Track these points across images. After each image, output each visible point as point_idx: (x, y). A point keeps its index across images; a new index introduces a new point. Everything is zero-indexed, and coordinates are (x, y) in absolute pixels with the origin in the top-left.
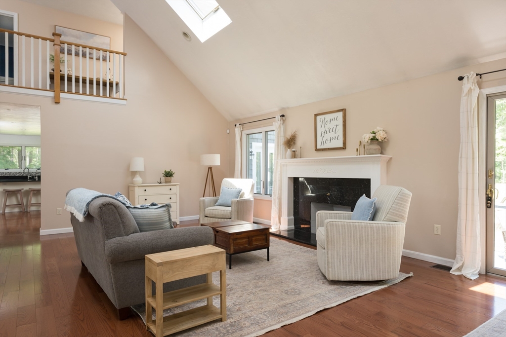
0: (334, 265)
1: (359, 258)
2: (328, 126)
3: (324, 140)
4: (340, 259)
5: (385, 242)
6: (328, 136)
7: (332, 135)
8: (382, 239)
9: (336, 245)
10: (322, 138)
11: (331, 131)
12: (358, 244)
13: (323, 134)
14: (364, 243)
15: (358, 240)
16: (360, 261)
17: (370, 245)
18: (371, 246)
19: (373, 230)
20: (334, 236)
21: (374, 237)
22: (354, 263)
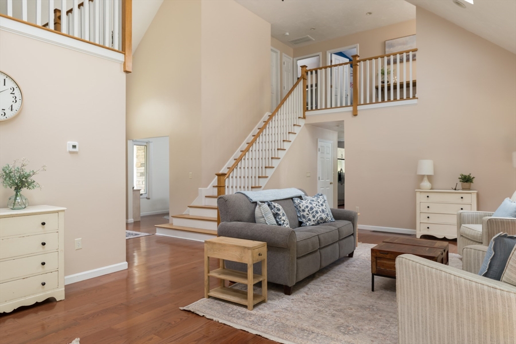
0: (405, 328)
1: (437, 331)
4: (411, 322)
5: (485, 321)
8: (479, 313)
9: (406, 295)
12: (436, 306)
14: (445, 309)
15: (436, 300)
16: (440, 338)
17: (455, 316)
18: (458, 318)
19: (461, 291)
20: (403, 280)
21: (462, 304)
22: (431, 337)
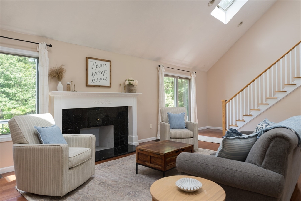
2: (98, 69)
3: (95, 78)
6: (97, 76)
7: (102, 76)
10: (93, 77)
11: (100, 73)
13: (94, 75)
